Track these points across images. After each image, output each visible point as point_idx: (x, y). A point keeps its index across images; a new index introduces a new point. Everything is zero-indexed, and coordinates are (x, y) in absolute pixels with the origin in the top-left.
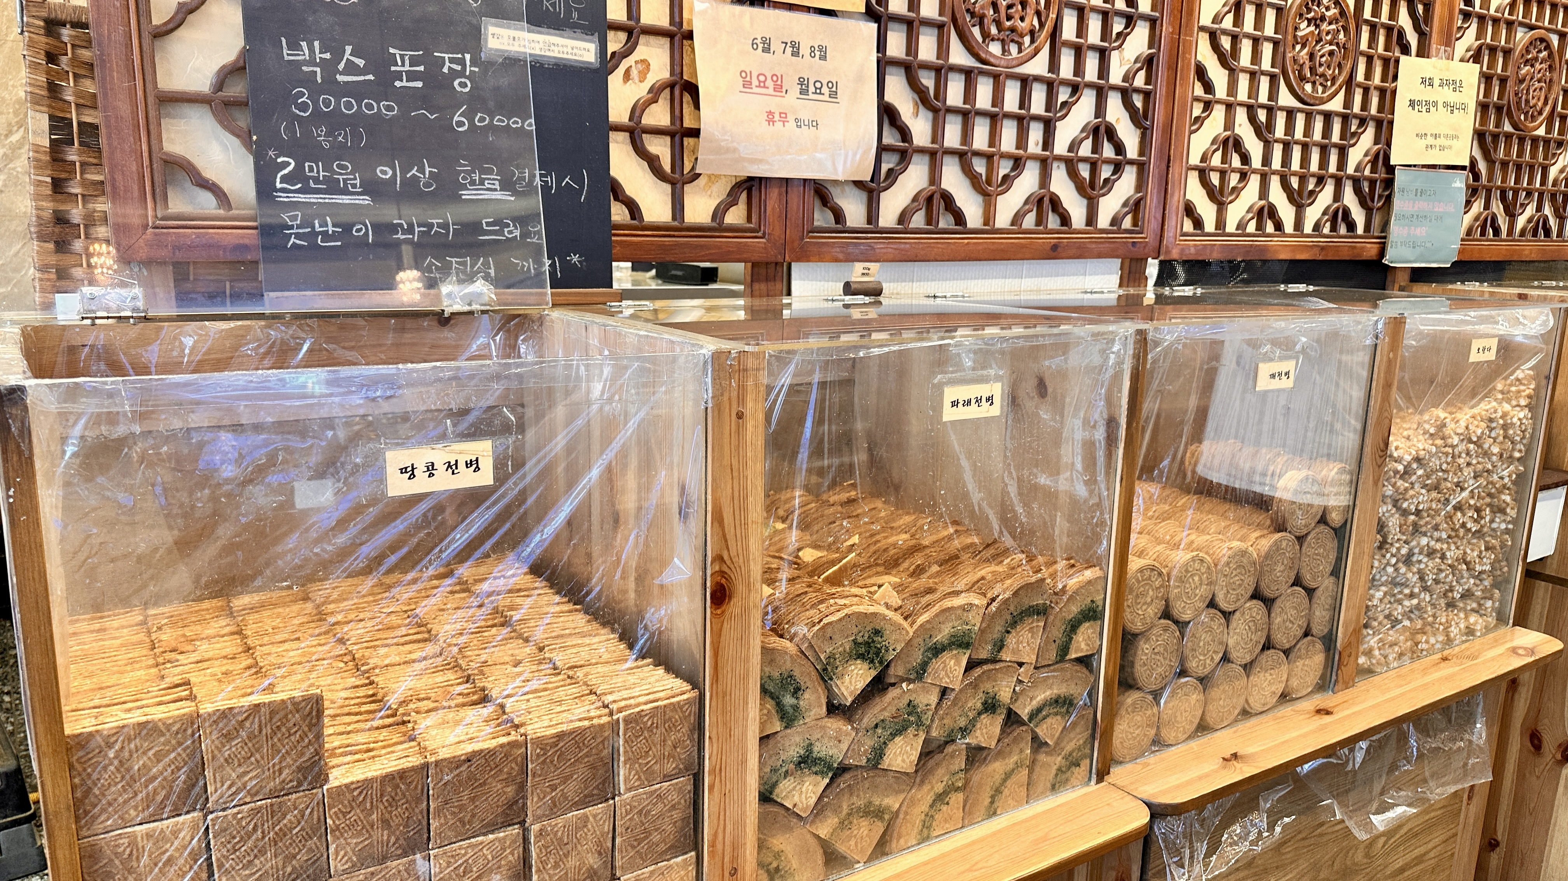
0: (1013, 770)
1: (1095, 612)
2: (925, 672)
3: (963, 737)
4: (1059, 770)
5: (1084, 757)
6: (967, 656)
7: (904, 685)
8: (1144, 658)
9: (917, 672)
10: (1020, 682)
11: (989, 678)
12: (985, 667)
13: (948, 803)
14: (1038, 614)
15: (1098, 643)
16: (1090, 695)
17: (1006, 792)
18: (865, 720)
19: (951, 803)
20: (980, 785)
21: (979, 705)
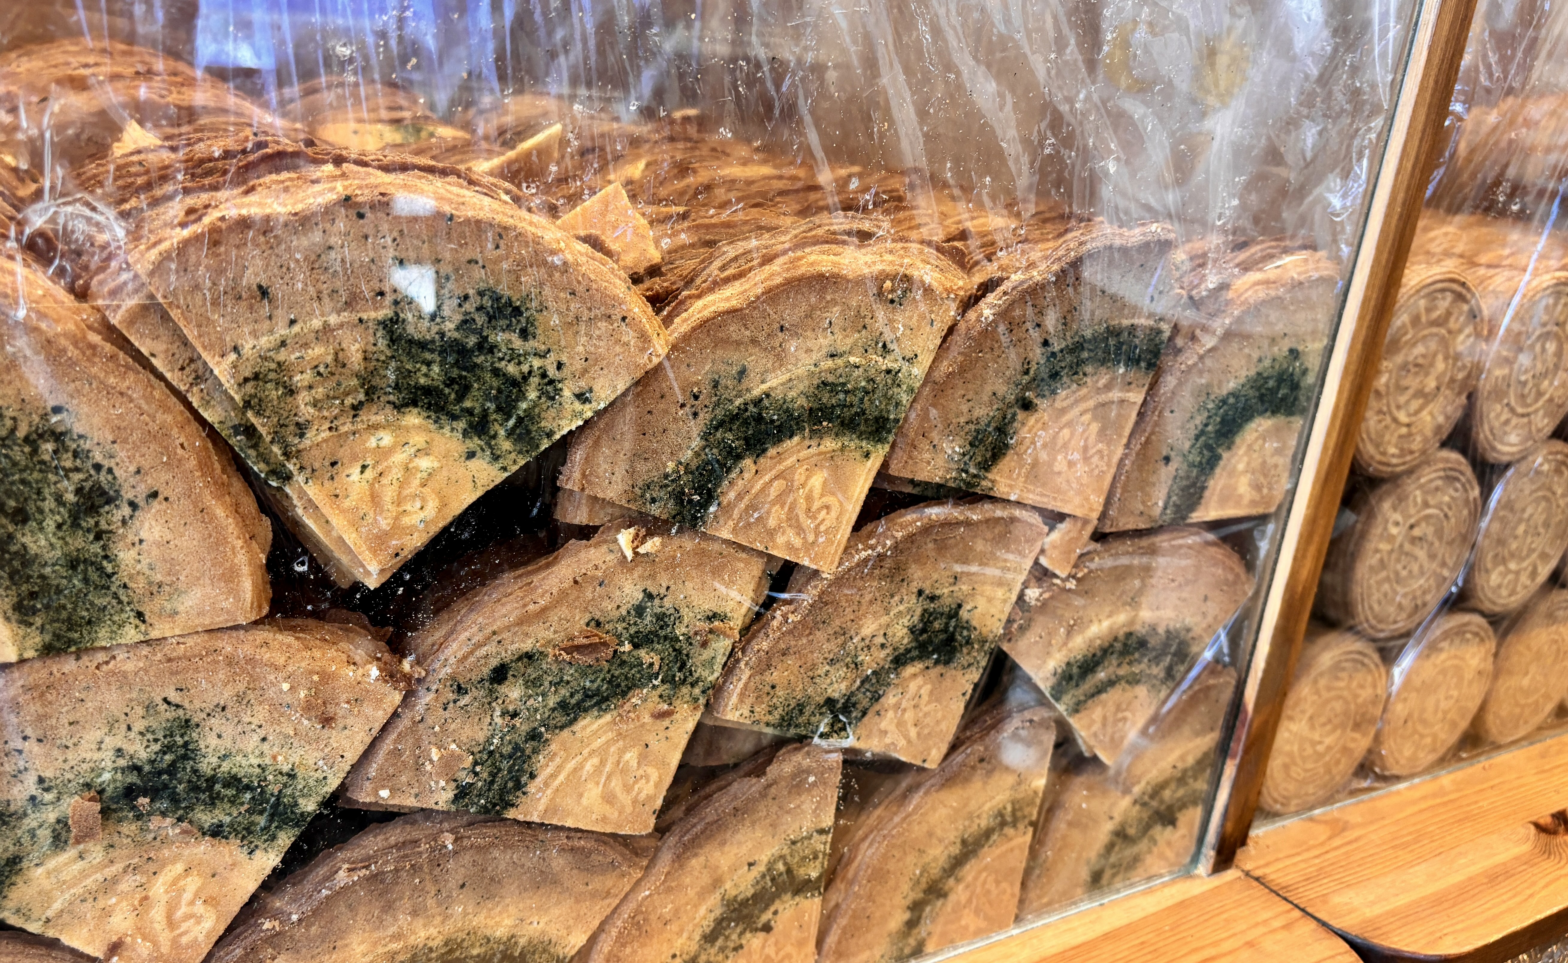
0: (987, 834)
1: (1295, 387)
2: (709, 497)
3: (837, 729)
4: (1121, 835)
5: (1191, 801)
6: (874, 464)
7: (625, 538)
8: (1384, 546)
9: (679, 497)
10: (1041, 574)
11: (942, 547)
12: (935, 512)
13: (767, 928)
14: (1133, 361)
15: (1286, 484)
16: (1235, 635)
17: (959, 893)
18: (454, 650)
19: (779, 926)
20: (879, 875)
21: (900, 634)
